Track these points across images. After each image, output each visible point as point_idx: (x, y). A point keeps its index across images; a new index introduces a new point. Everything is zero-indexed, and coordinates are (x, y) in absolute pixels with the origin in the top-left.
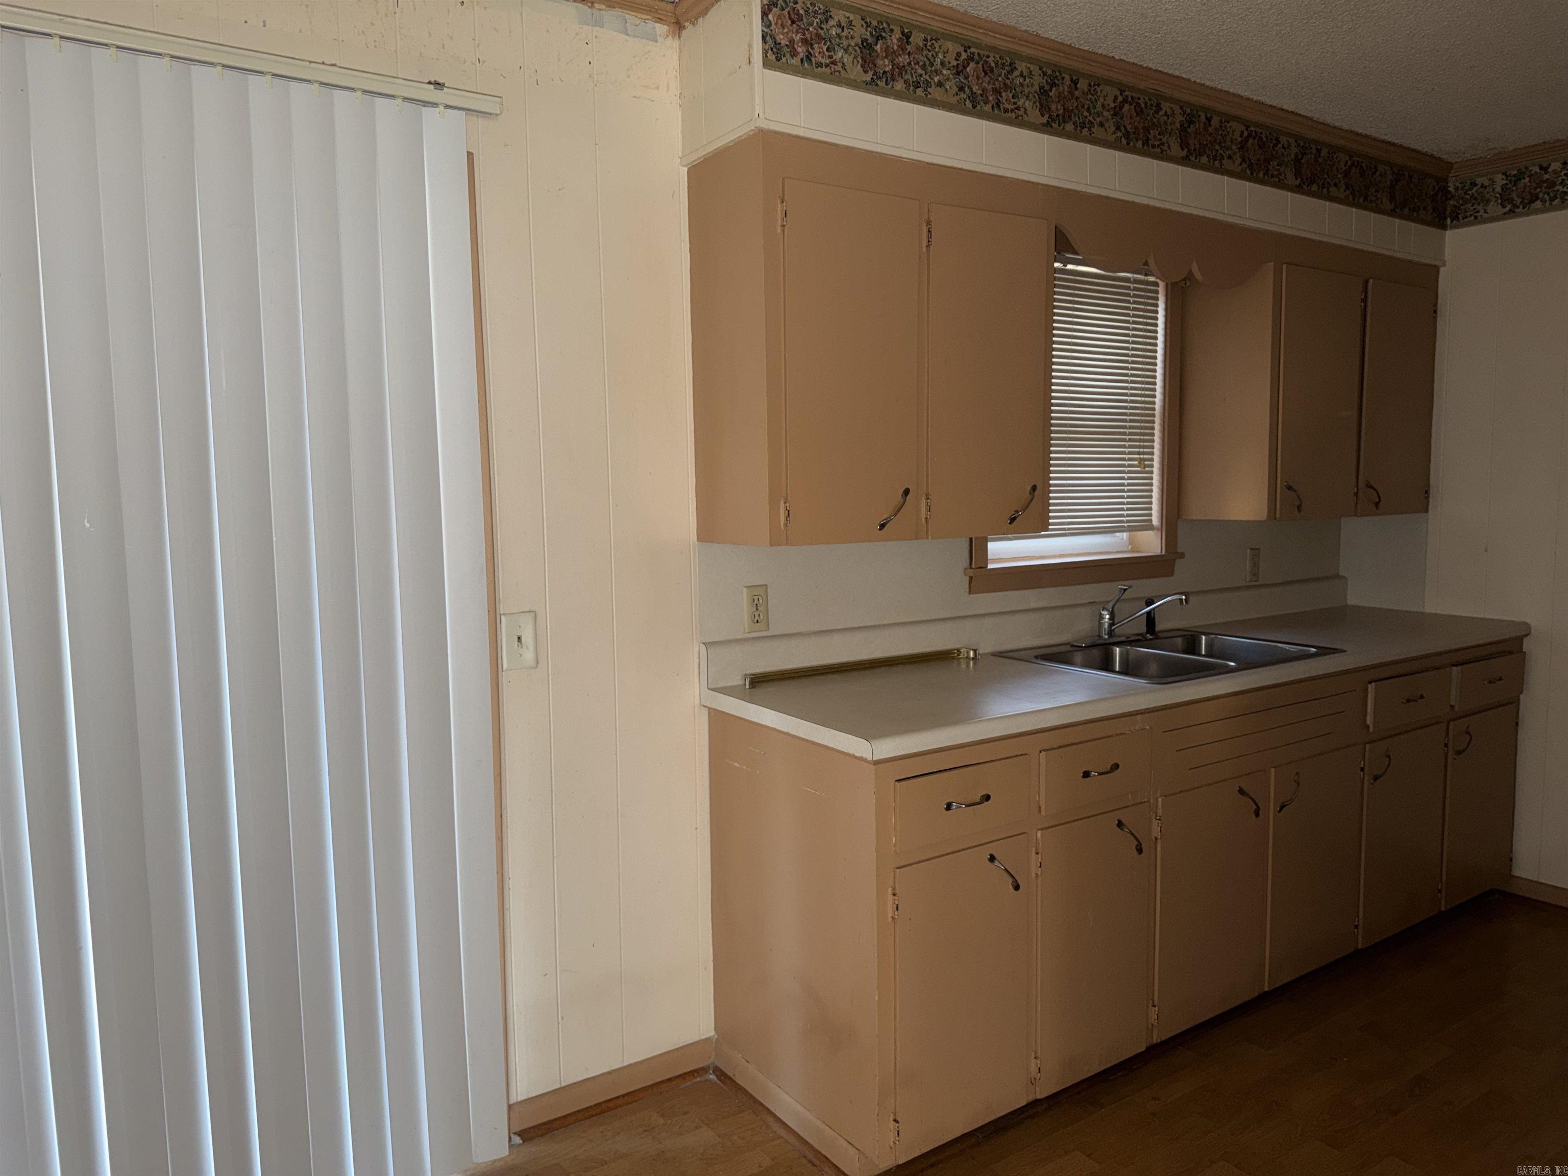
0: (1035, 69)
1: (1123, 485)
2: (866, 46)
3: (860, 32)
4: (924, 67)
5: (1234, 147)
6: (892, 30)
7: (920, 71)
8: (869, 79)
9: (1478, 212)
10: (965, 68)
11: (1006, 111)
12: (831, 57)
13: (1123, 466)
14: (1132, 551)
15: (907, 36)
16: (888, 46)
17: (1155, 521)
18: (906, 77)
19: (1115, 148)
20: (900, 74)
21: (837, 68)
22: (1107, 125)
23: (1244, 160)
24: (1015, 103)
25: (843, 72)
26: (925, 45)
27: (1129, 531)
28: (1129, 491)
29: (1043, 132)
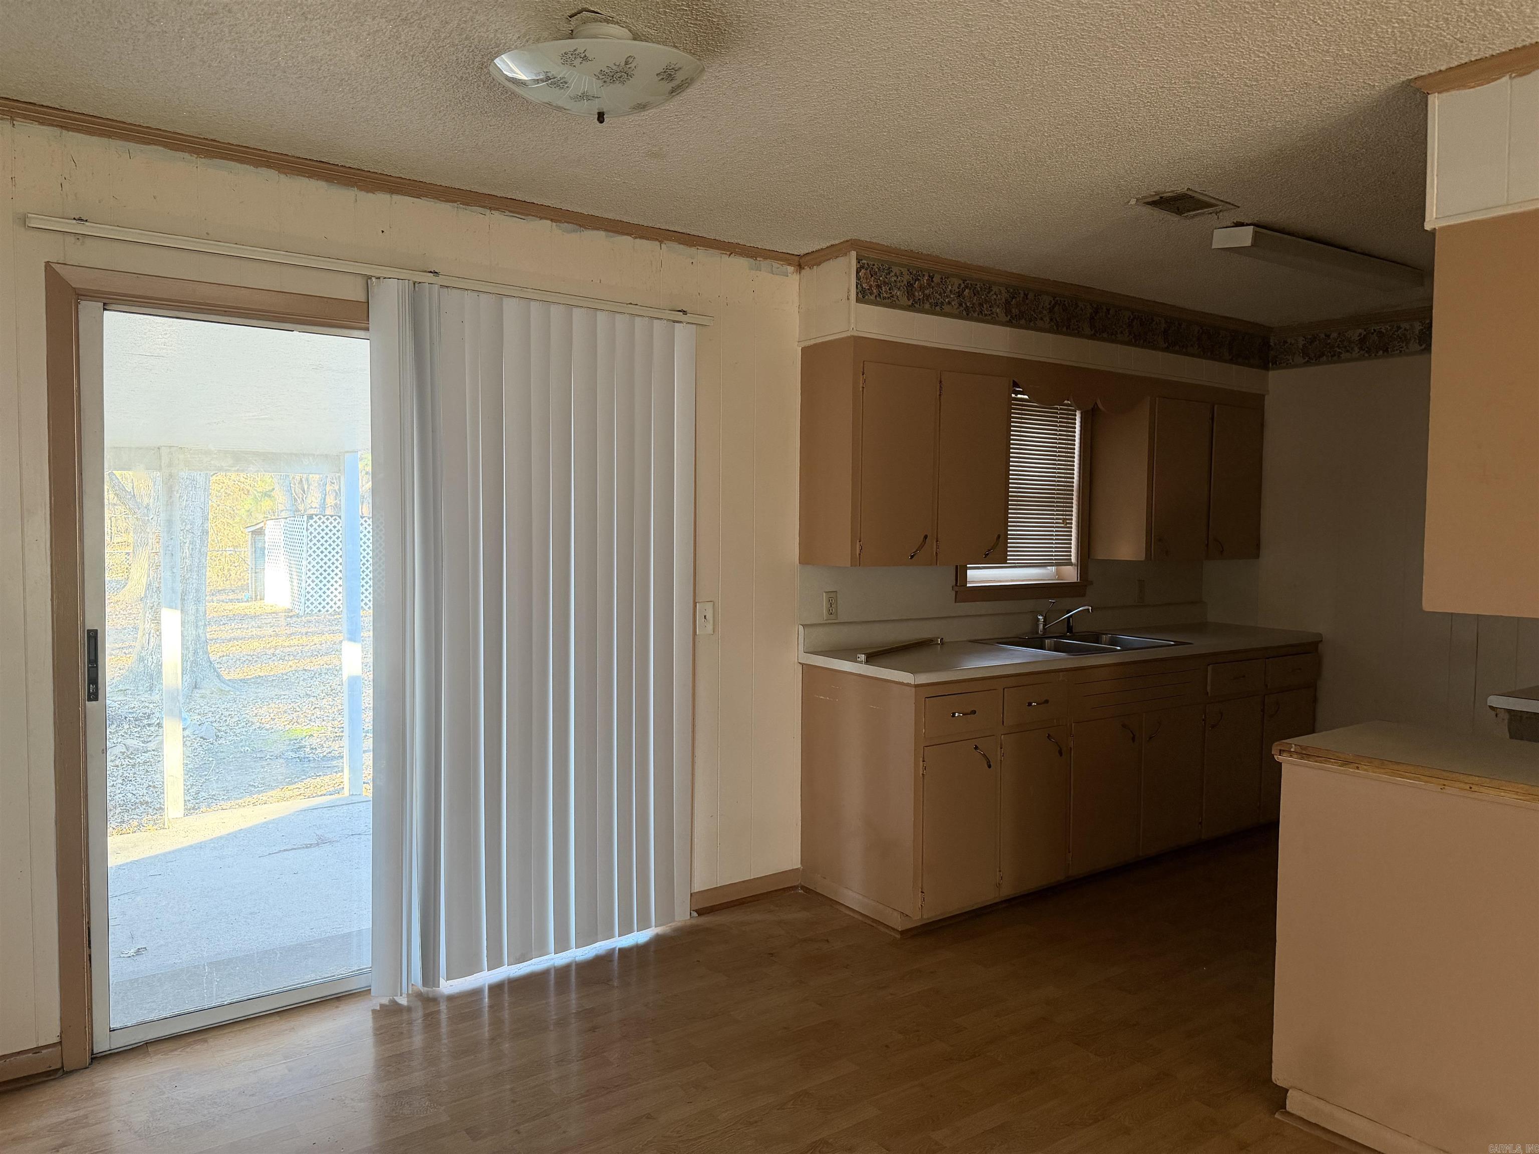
0: (1003, 290)
1: (1052, 535)
2: (910, 285)
3: (907, 277)
4: (940, 294)
5: (1124, 326)
6: (924, 275)
7: (938, 297)
8: (910, 304)
9: (1288, 360)
10: (963, 292)
11: (986, 315)
12: (891, 293)
13: (1053, 523)
14: (1057, 580)
15: (931, 278)
16: (921, 284)
17: (1073, 560)
18: (930, 301)
19: (1049, 332)
20: (927, 300)
21: (895, 299)
22: (1045, 319)
23: (1130, 334)
24: (991, 310)
25: (897, 301)
26: (942, 282)
27: (1057, 566)
28: (1056, 539)
29: (1007, 326)
